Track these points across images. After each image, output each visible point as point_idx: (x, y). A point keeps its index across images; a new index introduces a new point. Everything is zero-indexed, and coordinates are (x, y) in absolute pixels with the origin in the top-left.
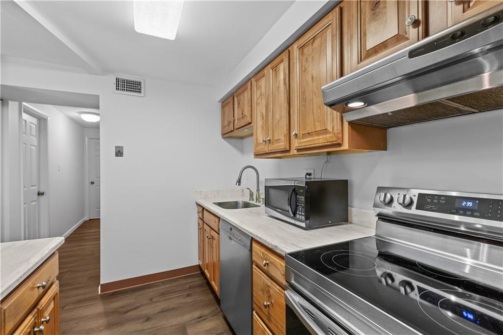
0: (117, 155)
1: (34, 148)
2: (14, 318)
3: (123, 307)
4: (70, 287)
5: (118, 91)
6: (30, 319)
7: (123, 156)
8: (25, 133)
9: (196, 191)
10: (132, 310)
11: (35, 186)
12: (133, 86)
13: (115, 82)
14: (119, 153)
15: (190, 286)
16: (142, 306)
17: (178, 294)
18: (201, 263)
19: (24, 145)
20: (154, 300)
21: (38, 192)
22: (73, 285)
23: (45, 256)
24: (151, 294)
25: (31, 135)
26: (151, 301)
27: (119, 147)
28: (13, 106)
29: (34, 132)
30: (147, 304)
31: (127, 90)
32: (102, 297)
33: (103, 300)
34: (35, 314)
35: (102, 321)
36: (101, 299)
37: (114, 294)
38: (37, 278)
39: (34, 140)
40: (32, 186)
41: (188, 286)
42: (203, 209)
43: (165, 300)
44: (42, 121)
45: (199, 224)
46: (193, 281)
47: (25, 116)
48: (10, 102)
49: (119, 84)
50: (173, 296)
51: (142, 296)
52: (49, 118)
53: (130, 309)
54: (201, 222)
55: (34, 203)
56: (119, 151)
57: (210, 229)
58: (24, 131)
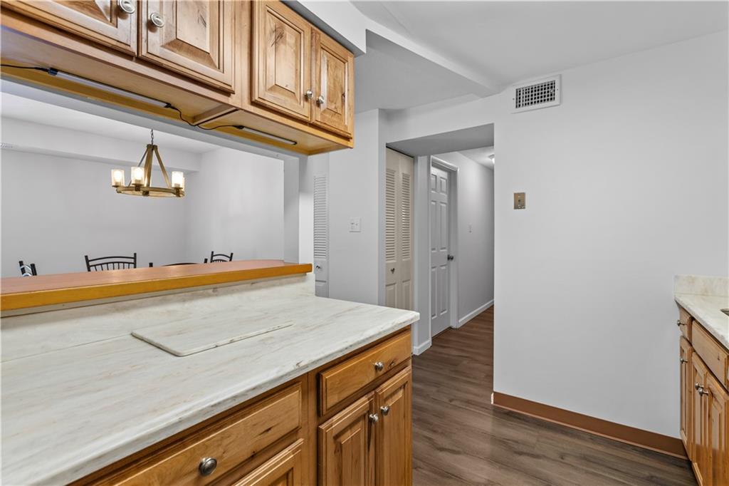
0: (516, 207)
1: (445, 205)
2: (340, 393)
3: (516, 442)
4: (465, 378)
5: (519, 109)
6: (363, 402)
7: (524, 208)
8: (435, 190)
9: (677, 277)
10: (528, 454)
11: (445, 248)
12: (542, 94)
13: (515, 97)
14: (520, 202)
15: (652, 477)
16: (544, 457)
17: (620, 477)
18: (685, 440)
19: (434, 203)
20: (568, 460)
21: (448, 256)
22: (468, 377)
23: (384, 331)
24: (565, 447)
25: (442, 191)
26: (562, 458)
27: (519, 194)
28: (422, 160)
29: (444, 187)
30: (553, 460)
31: (532, 103)
32: (494, 410)
33: (494, 415)
34: (372, 397)
35: (486, 447)
36: (492, 412)
37: (509, 414)
38: (374, 355)
39: (444, 197)
40: (442, 249)
41: (647, 473)
42: (692, 319)
43: (587, 472)
44: (452, 174)
45: (682, 351)
46: (659, 470)
47: (434, 171)
48: (419, 158)
49: (520, 98)
50: (607, 475)
51: (550, 441)
52: (458, 170)
53: (525, 451)
54: (687, 349)
55: (444, 268)
56: (519, 201)
57: (706, 371)
58: (434, 187)
